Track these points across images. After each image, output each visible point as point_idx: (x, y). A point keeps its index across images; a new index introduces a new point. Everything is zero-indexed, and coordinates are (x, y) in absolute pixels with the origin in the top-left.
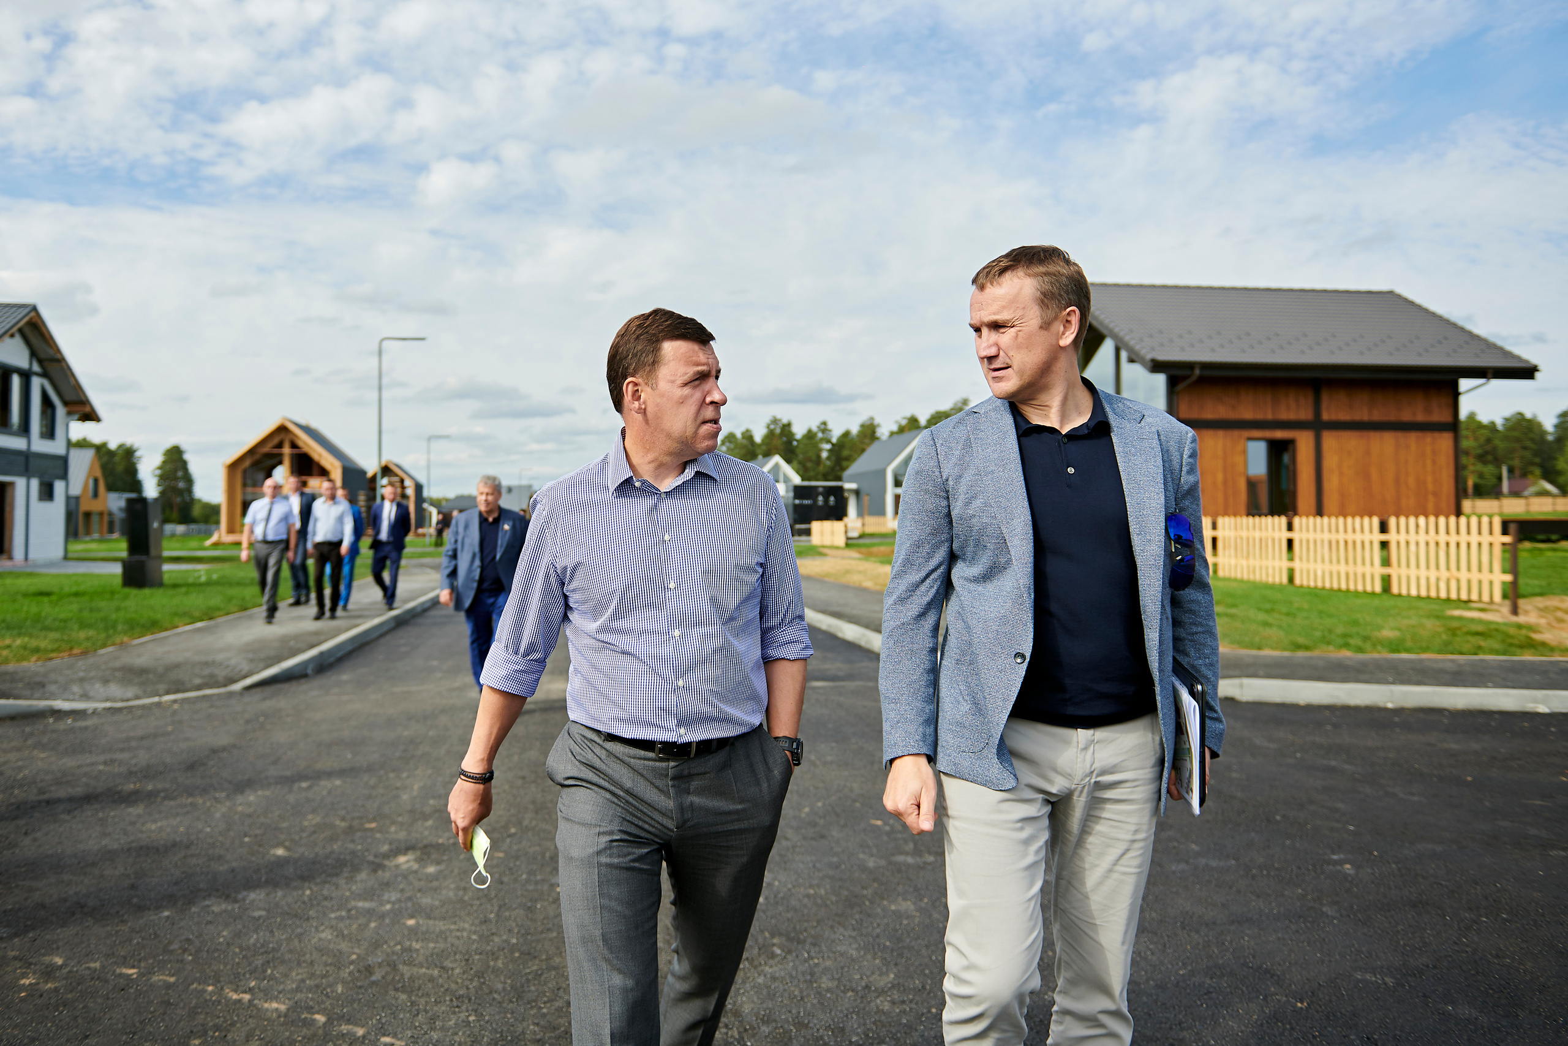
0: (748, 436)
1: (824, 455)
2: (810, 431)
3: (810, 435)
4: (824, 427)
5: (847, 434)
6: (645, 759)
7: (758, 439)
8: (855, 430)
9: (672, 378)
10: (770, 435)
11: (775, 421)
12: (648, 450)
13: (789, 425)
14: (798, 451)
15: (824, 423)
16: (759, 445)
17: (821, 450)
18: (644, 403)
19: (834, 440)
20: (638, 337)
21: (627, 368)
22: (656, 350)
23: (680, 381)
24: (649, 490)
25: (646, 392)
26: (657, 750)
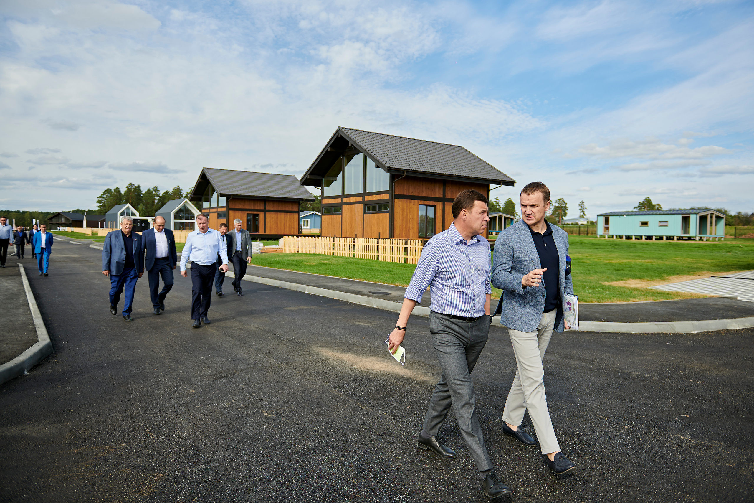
0: (117, 190)
1: (156, 201)
2: (149, 190)
3: (149, 192)
4: (156, 189)
5: (167, 193)
6: (463, 323)
7: (123, 192)
8: (171, 191)
9: (477, 211)
10: (129, 191)
11: (131, 185)
12: (465, 231)
13: (139, 187)
14: (143, 199)
15: (156, 187)
16: (123, 196)
17: (154, 199)
18: (466, 217)
19: (161, 195)
20: (468, 198)
21: (463, 206)
22: (473, 202)
23: (478, 213)
24: (465, 244)
25: (467, 214)
26: (467, 320)
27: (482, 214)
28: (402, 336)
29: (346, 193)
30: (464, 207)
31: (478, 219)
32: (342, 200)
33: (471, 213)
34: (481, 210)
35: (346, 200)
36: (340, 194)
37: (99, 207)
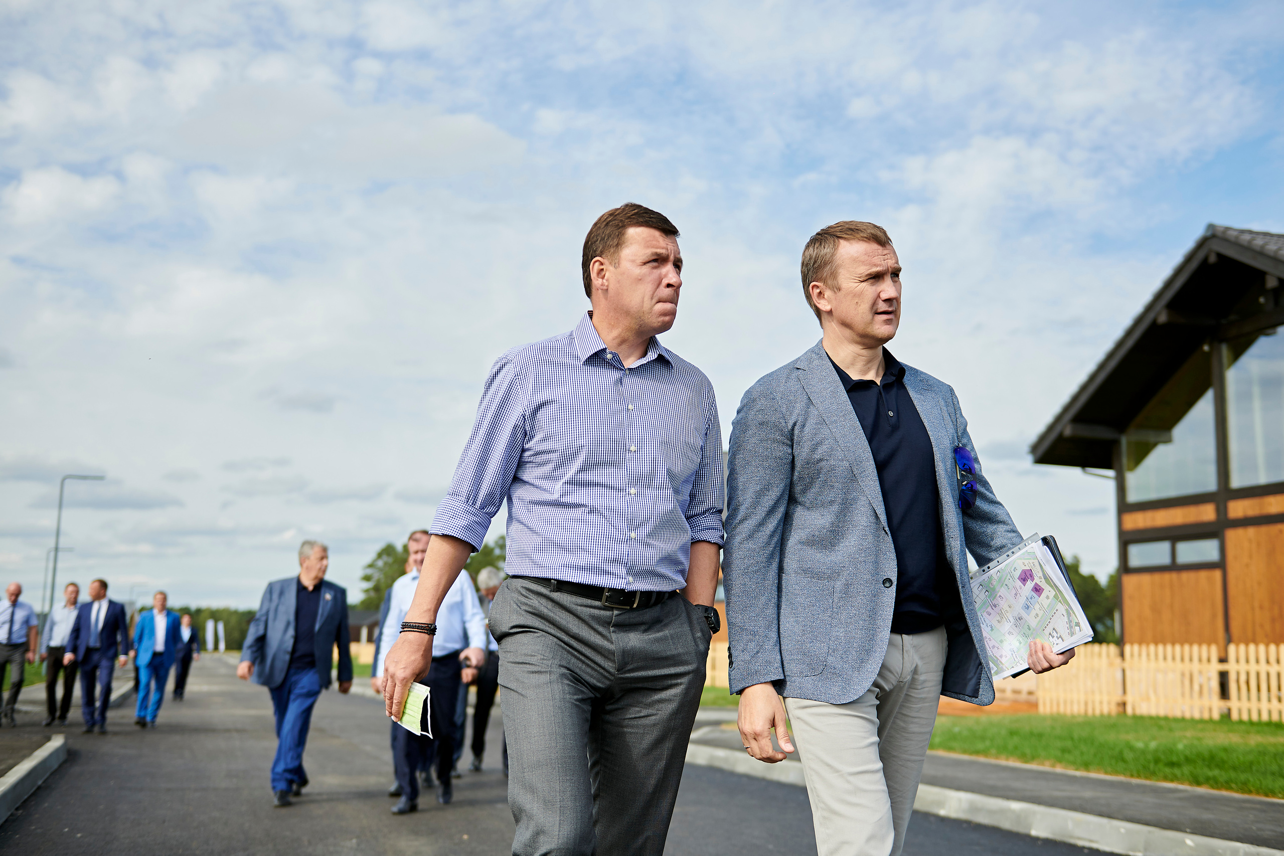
6: (591, 607)
9: (633, 258)
18: (608, 281)
22: (621, 234)
24: (615, 364)
25: (610, 272)
26: (604, 598)
27: (655, 264)
28: (418, 650)
29: (1236, 482)
30: (598, 252)
31: (640, 280)
32: (1221, 510)
33: (617, 265)
34: (646, 253)
35: (1238, 509)
36: (1210, 484)
37: (367, 591)
